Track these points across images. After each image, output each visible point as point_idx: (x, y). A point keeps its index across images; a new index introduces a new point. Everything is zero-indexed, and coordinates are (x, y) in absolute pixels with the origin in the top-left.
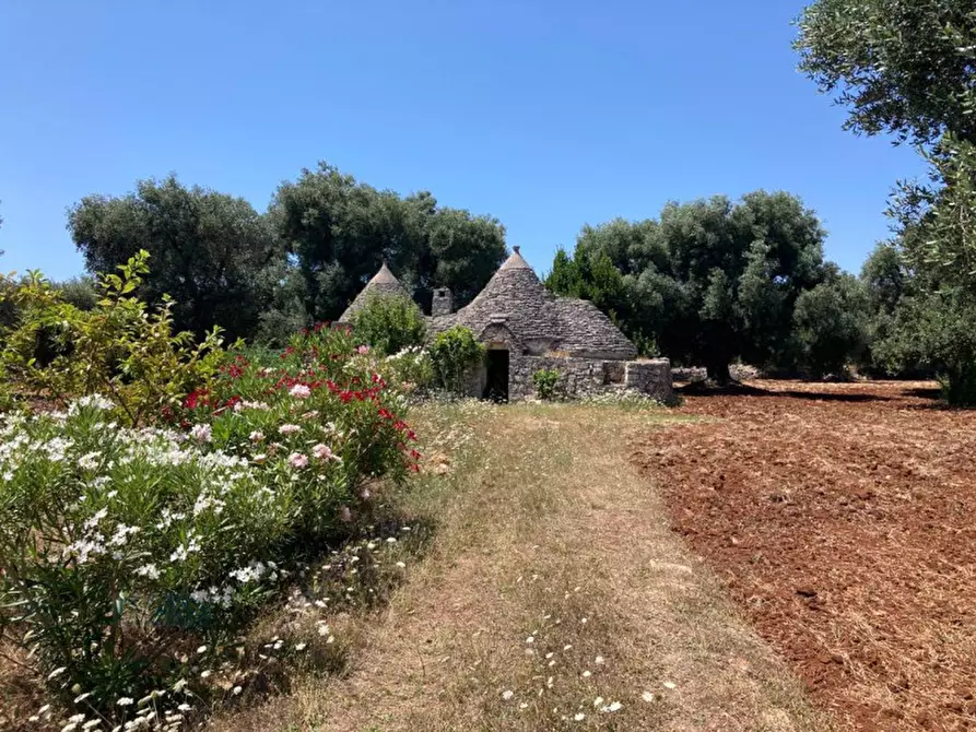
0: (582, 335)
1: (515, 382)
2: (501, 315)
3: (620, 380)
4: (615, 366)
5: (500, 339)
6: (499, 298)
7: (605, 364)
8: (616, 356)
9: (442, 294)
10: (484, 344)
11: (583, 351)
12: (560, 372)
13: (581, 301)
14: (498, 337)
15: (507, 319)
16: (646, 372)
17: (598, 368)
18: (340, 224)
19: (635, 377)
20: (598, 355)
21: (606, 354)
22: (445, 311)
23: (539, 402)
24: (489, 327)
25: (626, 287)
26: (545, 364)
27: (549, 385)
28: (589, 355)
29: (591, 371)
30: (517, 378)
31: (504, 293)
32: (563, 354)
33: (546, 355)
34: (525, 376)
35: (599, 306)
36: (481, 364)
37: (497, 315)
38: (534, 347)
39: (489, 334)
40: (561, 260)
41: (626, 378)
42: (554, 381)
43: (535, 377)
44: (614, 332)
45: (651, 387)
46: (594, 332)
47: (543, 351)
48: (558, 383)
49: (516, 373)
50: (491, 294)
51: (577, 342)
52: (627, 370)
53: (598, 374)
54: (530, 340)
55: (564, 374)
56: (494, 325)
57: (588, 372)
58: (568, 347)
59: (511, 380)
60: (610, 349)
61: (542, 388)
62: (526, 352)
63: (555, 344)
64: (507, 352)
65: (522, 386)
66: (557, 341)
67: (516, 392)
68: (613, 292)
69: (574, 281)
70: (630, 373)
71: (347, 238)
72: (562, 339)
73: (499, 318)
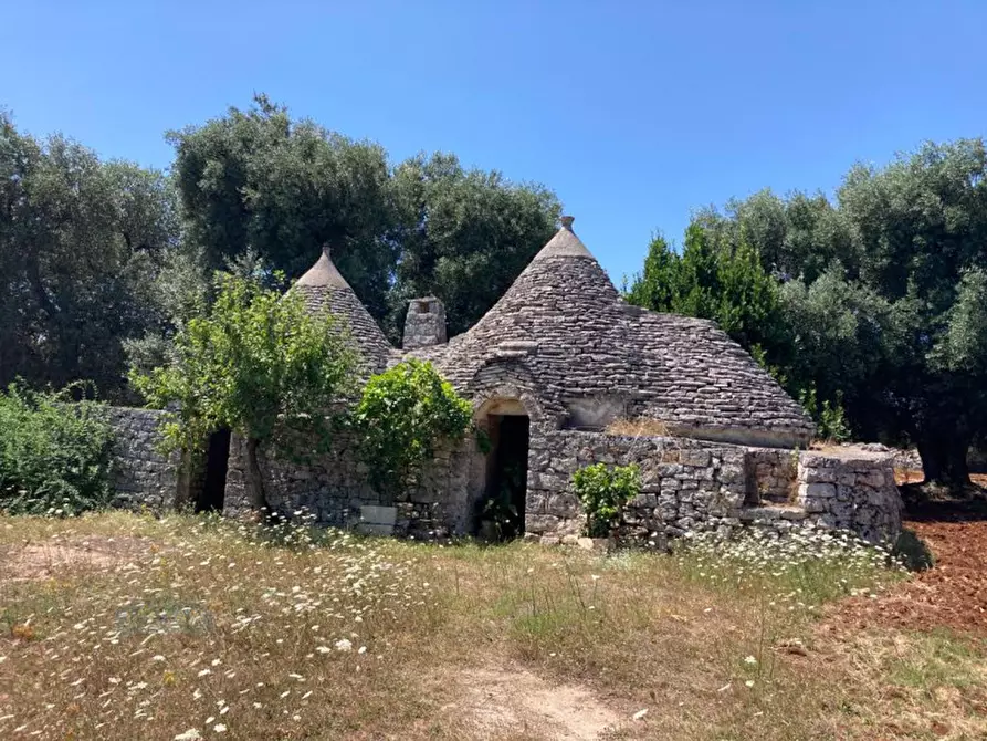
0: (694, 388)
1: (539, 488)
2: (519, 343)
3: (784, 496)
4: (773, 463)
5: (513, 393)
6: (524, 312)
7: (749, 457)
8: (772, 437)
9: (425, 308)
10: (475, 401)
11: (697, 423)
12: (640, 470)
13: (695, 321)
14: (507, 389)
15: (533, 351)
16: (851, 480)
17: (732, 467)
18: (260, 185)
19: (825, 491)
20: (730, 433)
21: (750, 432)
22: (429, 339)
23: (587, 543)
24: (489, 363)
25: (785, 304)
26: (607, 450)
27: (611, 503)
28: (708, 433)
29: (717, 471)
30: (546, 479)
31: (535, 302)
32: (652, 429)
33: (613, 432)
34: (563, 475)
35: (733, 335)
36: (469, 443)
37: (512, 343)
38: (587, 410)
39: (490, 380)
40: (660, 256)
41: (803, 490)
42: (624, 493)
43: (581, 484)
44: (766, 384)
45: (865, 517)
46: (723, 384)
47: (607, 420)
48: (635, 499)
49: (543, 470)
50: (509, 304)
51: (682, 403)
52: (803, 472)
53: (731, 481)
54: (580, 395)
55: (649, 476)
56: (499, 360)
57: (709, 473)
58: (664, 414)
59: (530, 483)
60: (760, 422)
61: (594, 507)
62: (568, 423)
63: (634, 408)
64: (525, 420)
65: (554, 499)
66: (639, 401)
67: (542, 511)
68: (758, 311)
69: (684, 293)
70: (810, 481)
71: (269, 210)
72: (649, 397)
73: (515, 348)
